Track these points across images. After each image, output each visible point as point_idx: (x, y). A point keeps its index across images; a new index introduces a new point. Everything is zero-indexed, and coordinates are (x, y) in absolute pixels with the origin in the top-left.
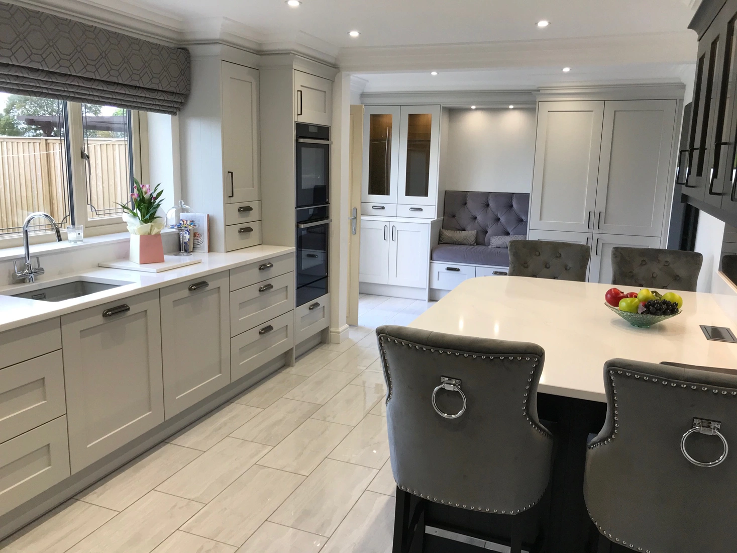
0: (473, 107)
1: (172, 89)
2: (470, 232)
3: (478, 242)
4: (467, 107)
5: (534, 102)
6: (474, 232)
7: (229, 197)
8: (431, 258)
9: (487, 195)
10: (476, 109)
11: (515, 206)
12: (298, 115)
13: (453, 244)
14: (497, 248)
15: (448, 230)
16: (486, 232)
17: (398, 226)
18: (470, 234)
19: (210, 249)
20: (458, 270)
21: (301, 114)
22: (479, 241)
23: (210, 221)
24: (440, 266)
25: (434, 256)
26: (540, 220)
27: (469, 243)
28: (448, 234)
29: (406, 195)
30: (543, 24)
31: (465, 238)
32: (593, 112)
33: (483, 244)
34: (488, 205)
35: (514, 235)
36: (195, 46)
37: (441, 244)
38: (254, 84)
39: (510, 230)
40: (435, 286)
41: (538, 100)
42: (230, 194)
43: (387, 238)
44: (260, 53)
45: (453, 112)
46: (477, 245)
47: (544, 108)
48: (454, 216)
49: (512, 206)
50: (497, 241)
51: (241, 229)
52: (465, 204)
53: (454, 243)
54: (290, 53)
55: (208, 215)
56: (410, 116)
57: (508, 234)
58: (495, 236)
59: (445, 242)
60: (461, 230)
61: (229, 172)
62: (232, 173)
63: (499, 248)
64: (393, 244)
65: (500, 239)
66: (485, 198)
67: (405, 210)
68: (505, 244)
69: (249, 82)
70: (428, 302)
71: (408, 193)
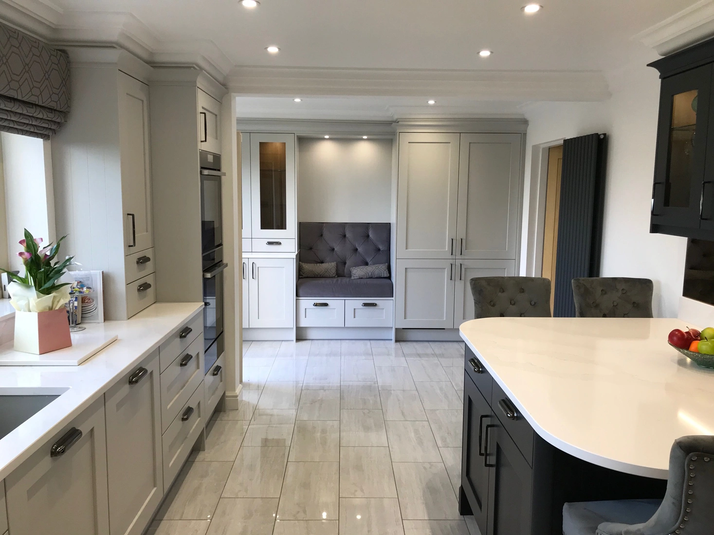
0: (327, 137)
1: (53, 105)
2: (330, 263)
3: (339, 274)
4: (321, 136)
5: (394, 133)
6: (334, 264)
7: (130, 246)
8: (297, 295)
9: (343, 225)
10: (330, 139)
11: (371, 236)
12: (202, 142)
13: (315, 278)
14: (359, 278)
15: (307, 263)
16: (345, 263)
17: (258, 264)
18: (329, 266)
19: (107, 318)
20: (326, 305)
21: (206, 141)
22: (341, 273)
23: (106, 279)
24: (307, 303)
25: (300, 292)
26: (406, 249)
27: (331, 275)
28: (307, 267)
29: (261, 229)
30: (485, 53)
31: (326, 270)
32: (450, 144)
33: (343, 276)
34: (345, 236)
35: (374, 264)
36: (76, 49)
37: (302, 278)
38: (145, 102)
39: (368, 260)
40: (303, 324)
41: (398, 131)
42: (131, 243)
43: (246, 276)
44: (154, 64)
45: (304, 142)
46: (338, 277)
47: (405, 139)
48: (311, 249)
49: (368, 236)
50: (358, 272)
51: (140, 286)
52: (322, 235)
53: (316, 276)
54: (191, 67)
55: (103, 272)
56: (261, 144)
57: (367, 264)
58: (356, 266)
59: (306, 276)
60: (319, 263)
61: (128, 214)
62: (133, 215)
63: (362, 278)
64: (253, 283)
65: (362, 269)
66: (342, 228)
67: (262, 245)
68: (367, 275)
69: (140, 100)
70: (296, 342)
71: (264, 226)
